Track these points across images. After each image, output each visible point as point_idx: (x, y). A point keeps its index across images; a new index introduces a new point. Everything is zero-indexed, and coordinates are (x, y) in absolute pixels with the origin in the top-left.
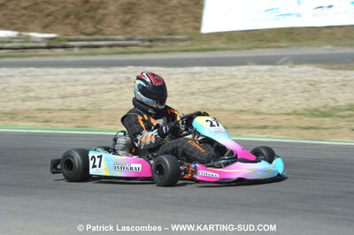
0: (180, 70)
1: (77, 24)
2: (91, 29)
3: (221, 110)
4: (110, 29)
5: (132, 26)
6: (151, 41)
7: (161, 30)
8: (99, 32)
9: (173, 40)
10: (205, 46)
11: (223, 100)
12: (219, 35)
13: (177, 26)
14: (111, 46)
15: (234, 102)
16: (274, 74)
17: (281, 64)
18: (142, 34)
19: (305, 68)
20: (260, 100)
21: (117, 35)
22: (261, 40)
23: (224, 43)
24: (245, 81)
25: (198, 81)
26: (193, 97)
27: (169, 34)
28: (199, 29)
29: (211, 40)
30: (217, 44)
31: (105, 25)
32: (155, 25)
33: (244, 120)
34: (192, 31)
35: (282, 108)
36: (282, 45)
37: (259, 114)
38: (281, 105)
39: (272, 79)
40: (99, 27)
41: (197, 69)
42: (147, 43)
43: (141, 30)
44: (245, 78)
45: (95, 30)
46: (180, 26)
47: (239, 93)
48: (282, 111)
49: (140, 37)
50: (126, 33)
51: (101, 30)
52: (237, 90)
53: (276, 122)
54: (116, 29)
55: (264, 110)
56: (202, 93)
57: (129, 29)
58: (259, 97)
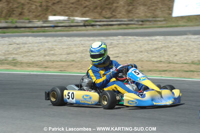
0: (146, 38)
1: (101, 12)
2: (109, 15)
3: (149, 61)
4: (120, 15)
5: (132, 13)
6: (142, 21)
7: (149, 15)
8: (114, 16)
9: (155, 21)
10: (174, 24)
12: (182, 17)
13: (158, 12)
14: (119, 25)
15: (160, 57)
18: (138, 17)
21: (124, 18)
23: (184, 22)
25: (149, 44)
26: (141, 53)
27: (153, 18)
28: (171, 14)
29: (178, 21)
30: (181, 23)
31: (118, 12)
32: (146, 12)
34: (167, 16)
38: (186, 58)
40: (114, 13)
42: (141, 23)
43: (138, 15)
44: (176, 43)
45: (111, 16)
46: (160, 13)
49: (136, 19)
50: (129, 17)
51: (115, 16)
54: (124, 15)
57: (131, 15)
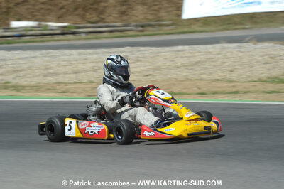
0: (167, 49)
1: (84, 15)
2: (95, 19)
3: (201, 80)
4: (111, 18)
5: (127, 15)
6: (142, 26)
7: (151, 17)
8: (102, 20)
9: (160, 25)
10: (186, 30)
11: (202, 72)
12: (196, 20)
13: (163, 14)
14: (111, 31)
15: (211, 73)
16: (242, 50)
17: (247, 42)
19: (266, 44)
20: (232, 71)
21: (116, 22)
22: (229, 24)
23: (200, 26)
24: (219, 56)
25: (182, 57)
26: (179, 70)
27: (157, 21)
28: (180, 16)
29: (191, 24)
30: (195, 27)
31: (107, 15)
32: (146, 13)
33: (219, 87)
34: (176, 18)
35: (249, 76)
36: (247, 27)
37: (231, 82)
38: (248, 74)
39: (241, 54)
40: (102, 16)
41: (180, 48)
42: (140, 29)
43: (135, 18)
44: (219, 54)
45: (98, 19)
46: (165, 14)
47: (215, 66)
48: (250, 79)
49: (134, 24)
50: (123, 21)
51: (103, 19)
52: (213, 63)
53: (245, 88)
54: (115, 17)
55: (235, 79)
56: (185, 66)
57: (125, 18)
58: (230, 68)
